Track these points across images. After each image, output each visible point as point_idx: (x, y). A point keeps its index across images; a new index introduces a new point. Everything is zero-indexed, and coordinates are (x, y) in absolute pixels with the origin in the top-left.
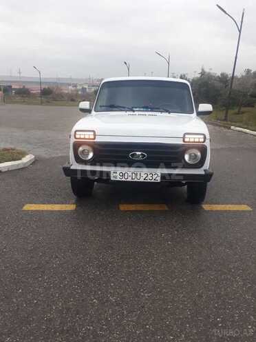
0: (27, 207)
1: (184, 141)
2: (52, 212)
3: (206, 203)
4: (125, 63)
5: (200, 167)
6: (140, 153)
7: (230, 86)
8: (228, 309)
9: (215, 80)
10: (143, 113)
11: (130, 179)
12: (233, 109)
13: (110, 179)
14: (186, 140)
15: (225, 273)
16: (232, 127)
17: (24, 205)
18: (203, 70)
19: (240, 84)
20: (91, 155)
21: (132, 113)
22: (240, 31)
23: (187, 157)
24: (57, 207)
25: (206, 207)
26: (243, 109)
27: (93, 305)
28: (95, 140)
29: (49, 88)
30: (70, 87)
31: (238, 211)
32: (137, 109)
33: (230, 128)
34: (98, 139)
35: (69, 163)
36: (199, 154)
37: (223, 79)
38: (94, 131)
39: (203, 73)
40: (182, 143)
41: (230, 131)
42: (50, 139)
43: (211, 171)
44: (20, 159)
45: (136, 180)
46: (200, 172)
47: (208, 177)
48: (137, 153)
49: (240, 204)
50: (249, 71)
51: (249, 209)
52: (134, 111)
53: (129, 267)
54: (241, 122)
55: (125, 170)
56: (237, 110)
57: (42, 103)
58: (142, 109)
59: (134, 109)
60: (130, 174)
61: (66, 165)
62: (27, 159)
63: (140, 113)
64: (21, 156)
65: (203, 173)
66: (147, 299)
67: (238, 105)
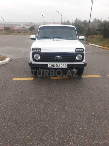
0: (14, 79)
1: (76, 51)
2: (25, 81)
3: (84, 75)
4: (42, 15)
5: (82, 61)
6: (59, 57)
7: (88, 26)
8: (96, 110)
9: (82, 23)
10: (58, 40)
11: (55, 67)
12: (90, 36)
13: (48, 67)
14: (77, 51)
15: (93, 99)
16: (90, 44)
17: (13, 79)
18: (76, 19)
19: (92, 25)
20: (39, 58)
21: (53, 40)
22: (92, 2)
23: (77, 58)
24: (26, 79)
25: (83, 76)
26: (94, 36)
27: (49, 112)
28: (41, 52)
29: (8, 27)
30: (17, 26)
31: (95, 77)
32: (55, 38)
33: (88, 44)
34: (42, 51)
35: (30, 61)
36: (81, 56)
37: (85, 23)
38: (40, 48)
39: (76, 20)
40: (75, 52)
41: (89, 45)
42: (13, 50)
43: (86, 63)
44: (5, 60)
45: (58, 67)
46: (82, 63)
47: (85, 65)
48: (58, 57)
49: (96, 75)
50: (95, 19)
51: (99, 76)
52: (54, 39)
53: (59, 99)
54: (93, 42)
55: (53, 63)
56: (91, 37)
57: (5, 34)
58: (57, 38)
59: (54, 38)
60: (55, 65)
61: (29, 62)
62: (7, 60)
63: (57, 40)
64: (4, 58)
65: (83, 63)
66: (67, 109)
67: (91, 34)
